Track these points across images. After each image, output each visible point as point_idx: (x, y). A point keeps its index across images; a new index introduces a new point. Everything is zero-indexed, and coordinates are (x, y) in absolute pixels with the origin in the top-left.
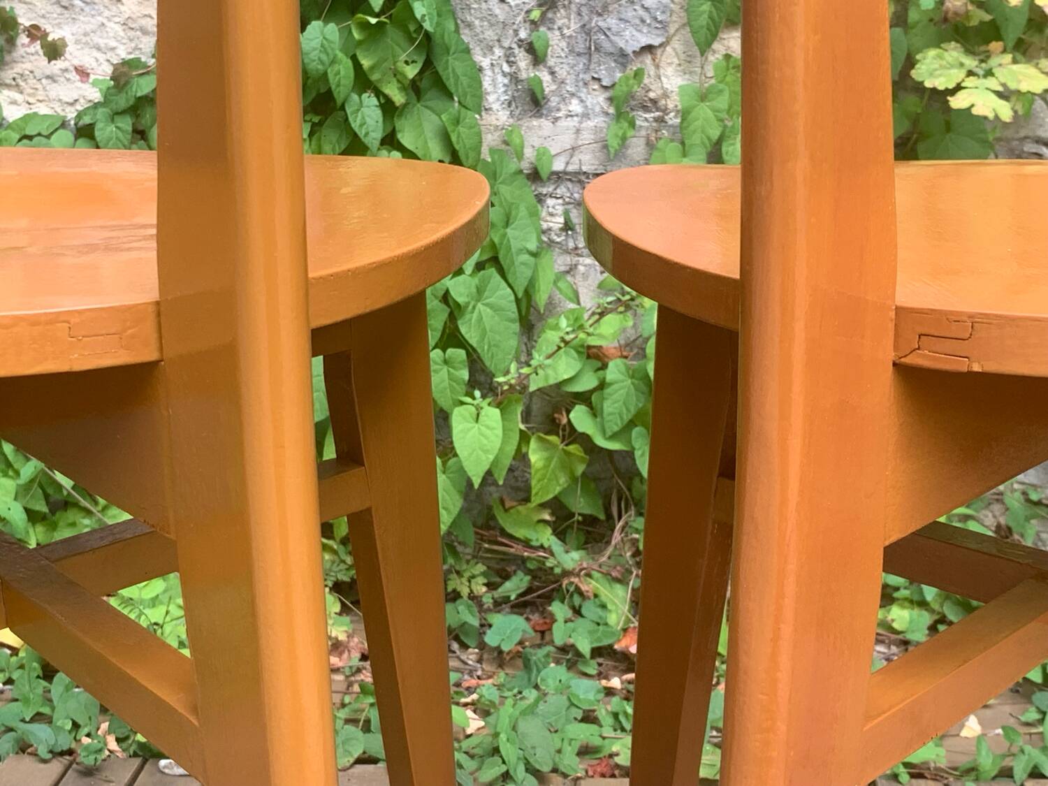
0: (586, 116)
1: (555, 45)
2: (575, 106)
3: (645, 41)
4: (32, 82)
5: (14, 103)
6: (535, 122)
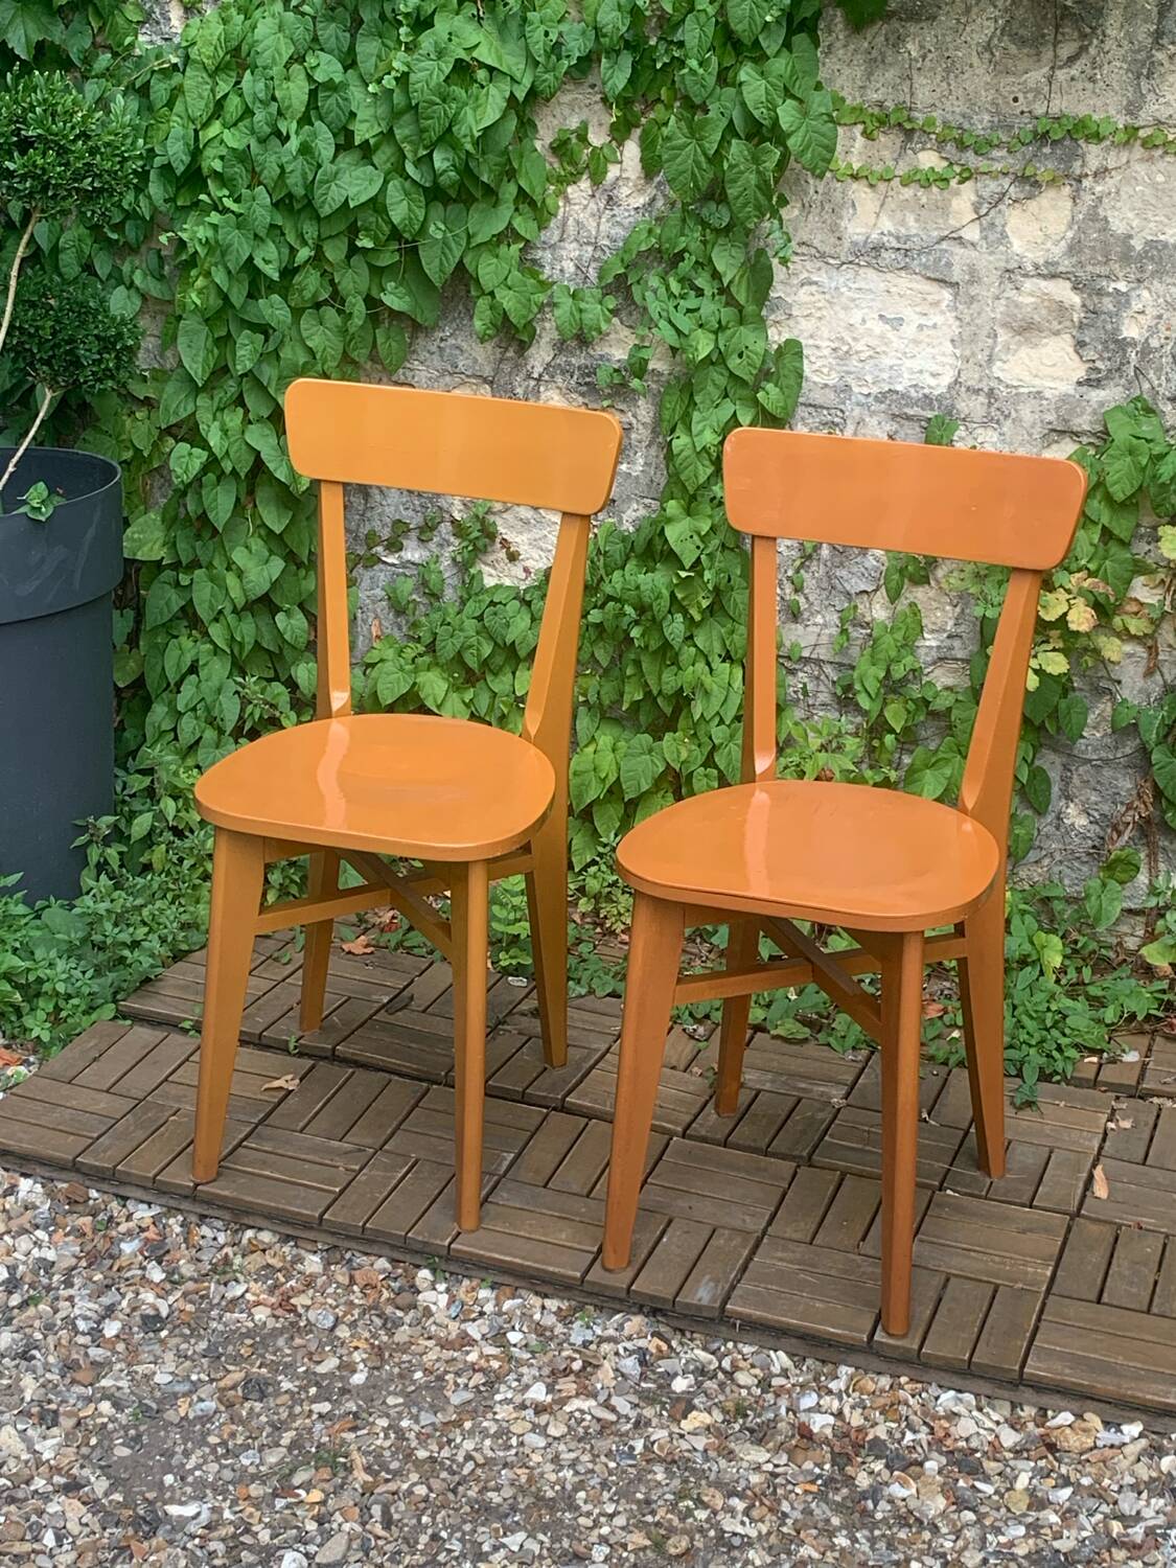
0: (825, 625)
1: (810, 583)
2: (819, 619)
3: (863, 587)
4: (502, 566)
5: (491, 576)
6: (793, 626)
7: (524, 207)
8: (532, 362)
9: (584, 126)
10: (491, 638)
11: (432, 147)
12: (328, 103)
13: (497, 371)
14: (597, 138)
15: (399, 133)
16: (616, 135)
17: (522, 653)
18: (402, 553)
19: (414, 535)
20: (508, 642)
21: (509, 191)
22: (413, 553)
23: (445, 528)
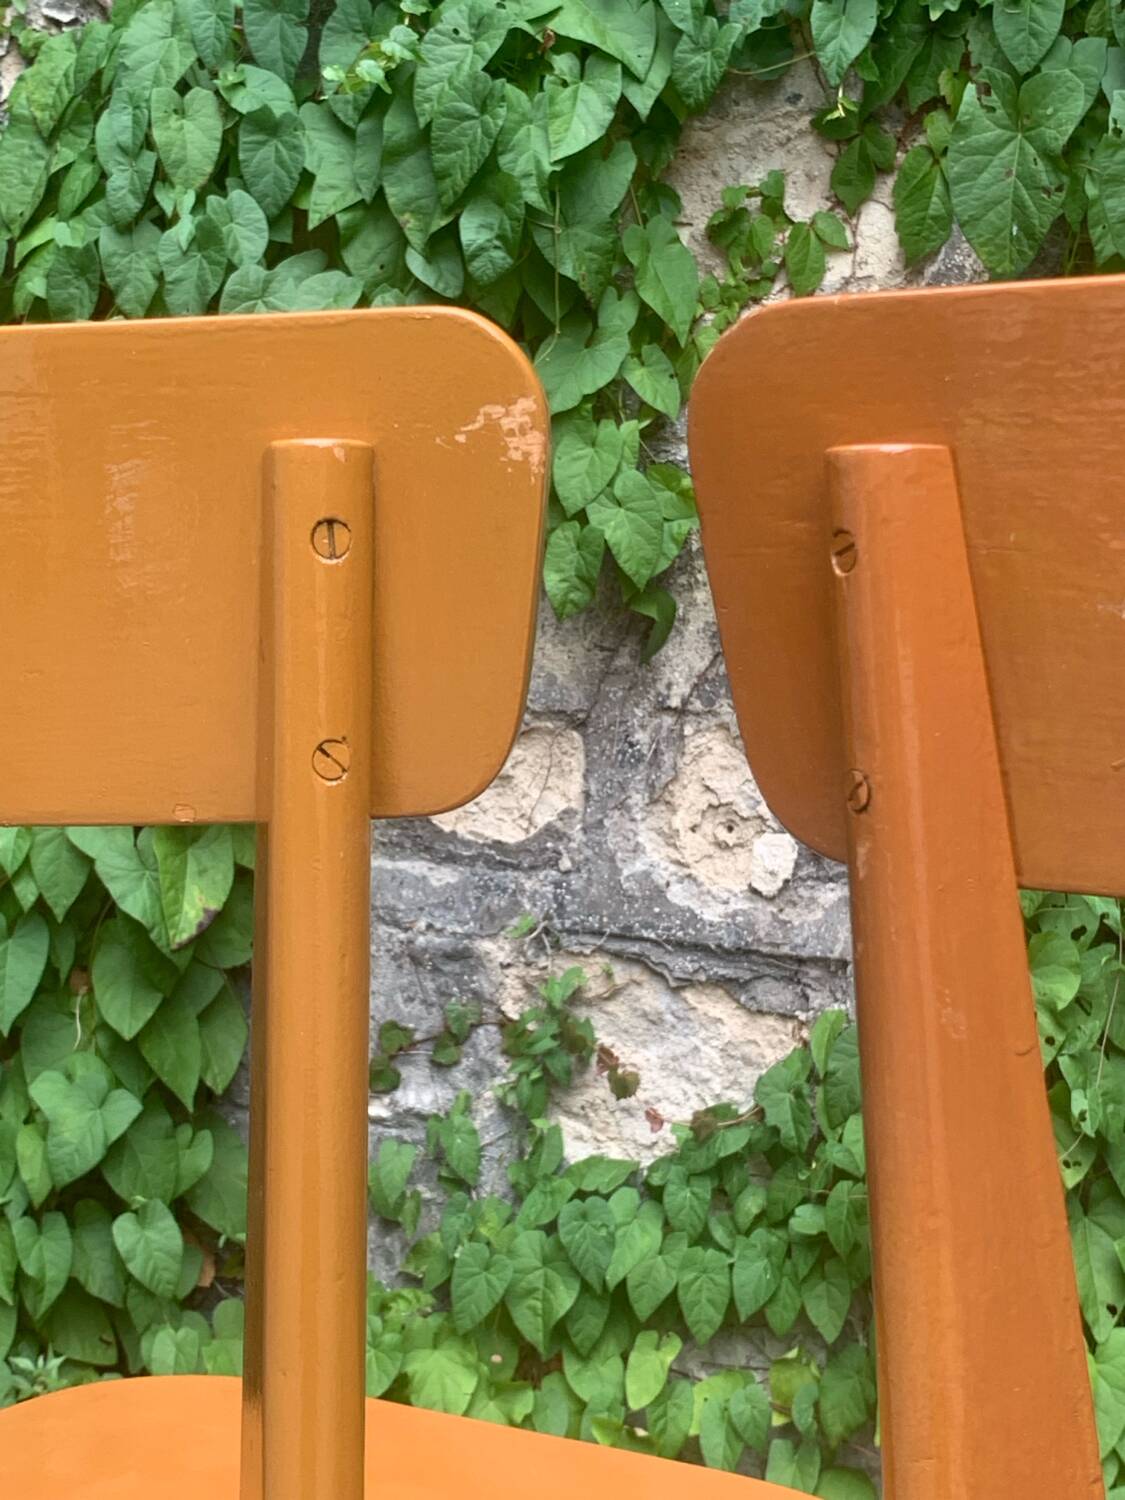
4: (603, 1113)
5: (580, 1138)
7: (650, 351)
8: (667, 674)
9: (778, 180)
10: (575, 1272)
11: (456, 208)
12: (258, 155)
13: (596, 698)
14: (802, 206)
15: (394, 195)
16: (843, 193)
17: (643, 1308)
18: (399, 1094)
19: (422, 1054)
20: (612, 1280)
21: (619, 316)
22: (419, 1093)
23: (487, 1038)
